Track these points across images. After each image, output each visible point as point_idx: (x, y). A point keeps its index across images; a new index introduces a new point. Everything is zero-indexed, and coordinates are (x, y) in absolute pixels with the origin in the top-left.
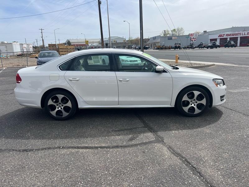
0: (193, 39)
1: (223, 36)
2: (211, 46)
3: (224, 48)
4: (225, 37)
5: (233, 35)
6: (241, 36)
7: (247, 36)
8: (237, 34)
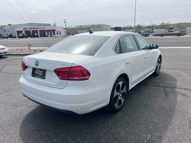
0: (6, 30)
1: (27, 29)
2: (22, 36)
3: (31, 38)
4: (28, 30)
5: (34, 28)
6: (40, 30)
7: (44, 29)
8: (36, 28)
